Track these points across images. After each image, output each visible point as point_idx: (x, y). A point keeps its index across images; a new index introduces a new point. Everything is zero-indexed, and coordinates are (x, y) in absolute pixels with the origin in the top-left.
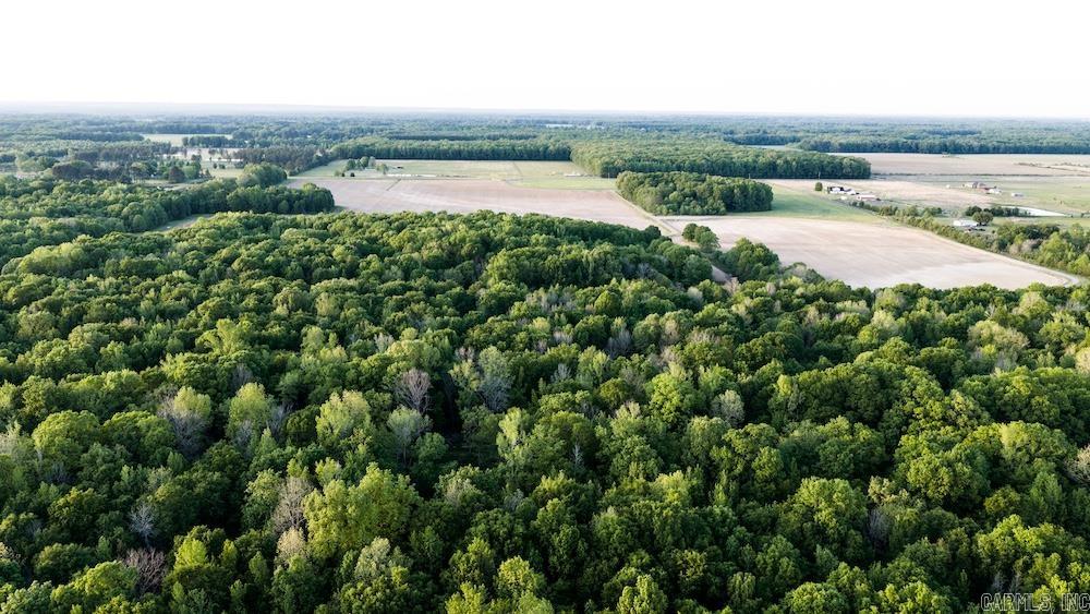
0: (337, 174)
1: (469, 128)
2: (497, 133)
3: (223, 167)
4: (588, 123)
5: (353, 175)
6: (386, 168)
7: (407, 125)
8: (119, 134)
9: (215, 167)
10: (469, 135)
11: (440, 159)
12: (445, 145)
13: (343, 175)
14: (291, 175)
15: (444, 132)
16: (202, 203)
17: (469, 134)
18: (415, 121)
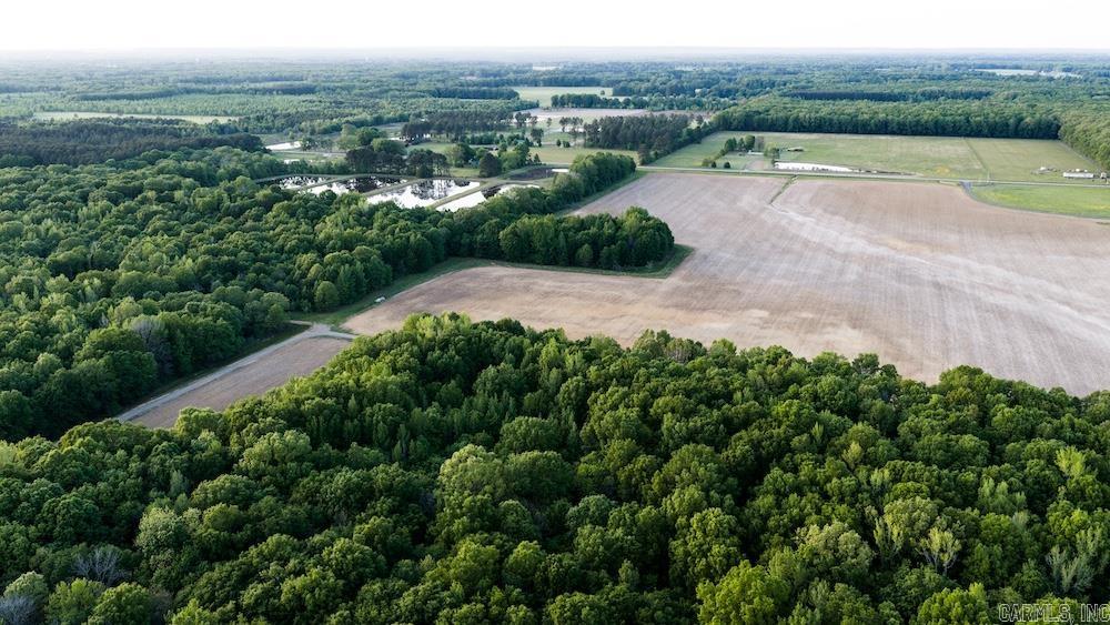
0: (706, 164)
1: (896, 79)
2: (935, 88)
3: (568, 145)
4: (1050, 68)
5: (727, 166)
6: (776, 154)
7: (817, 73)
8: (494, 89)
9: (559, 144)
10: (896, 91)
11: (857, 133)
12: (865, 109)
13: (714, 166)
14: (643, 163)
15: (865, 87)
16: (466, 239)
17: (896, 88)
18: (827, 67)
